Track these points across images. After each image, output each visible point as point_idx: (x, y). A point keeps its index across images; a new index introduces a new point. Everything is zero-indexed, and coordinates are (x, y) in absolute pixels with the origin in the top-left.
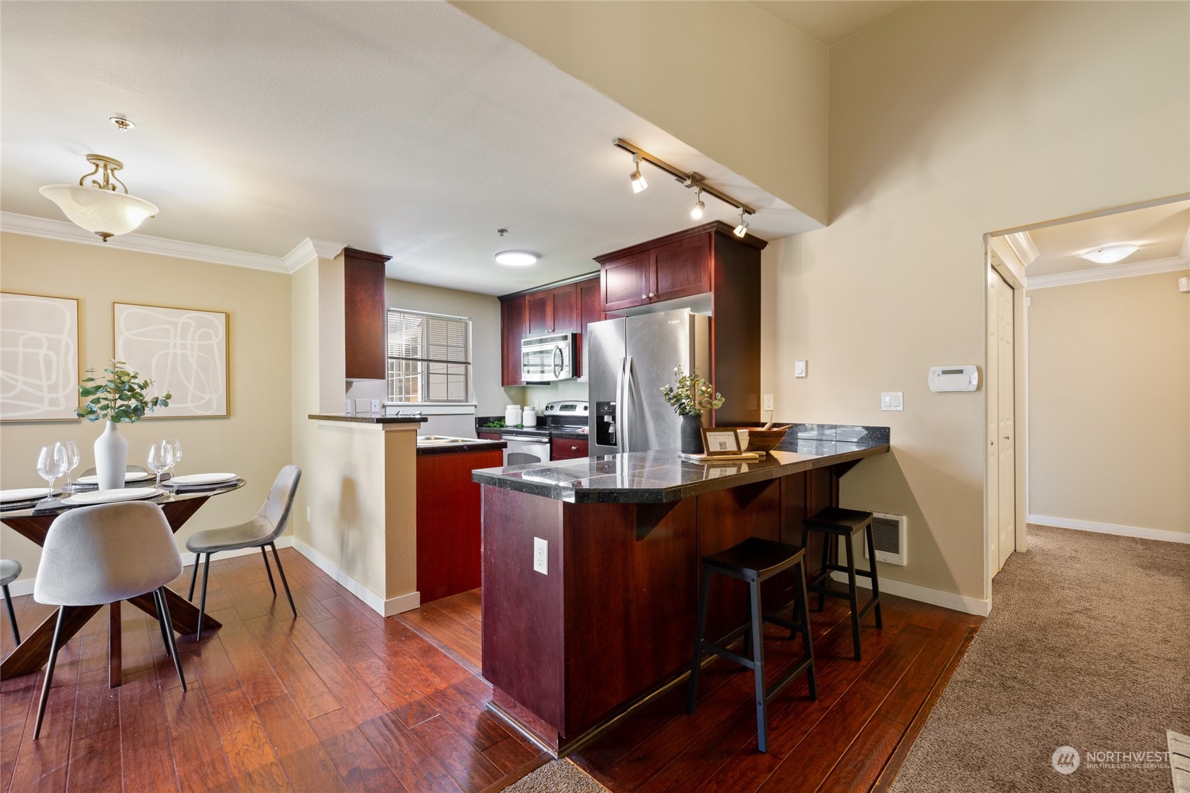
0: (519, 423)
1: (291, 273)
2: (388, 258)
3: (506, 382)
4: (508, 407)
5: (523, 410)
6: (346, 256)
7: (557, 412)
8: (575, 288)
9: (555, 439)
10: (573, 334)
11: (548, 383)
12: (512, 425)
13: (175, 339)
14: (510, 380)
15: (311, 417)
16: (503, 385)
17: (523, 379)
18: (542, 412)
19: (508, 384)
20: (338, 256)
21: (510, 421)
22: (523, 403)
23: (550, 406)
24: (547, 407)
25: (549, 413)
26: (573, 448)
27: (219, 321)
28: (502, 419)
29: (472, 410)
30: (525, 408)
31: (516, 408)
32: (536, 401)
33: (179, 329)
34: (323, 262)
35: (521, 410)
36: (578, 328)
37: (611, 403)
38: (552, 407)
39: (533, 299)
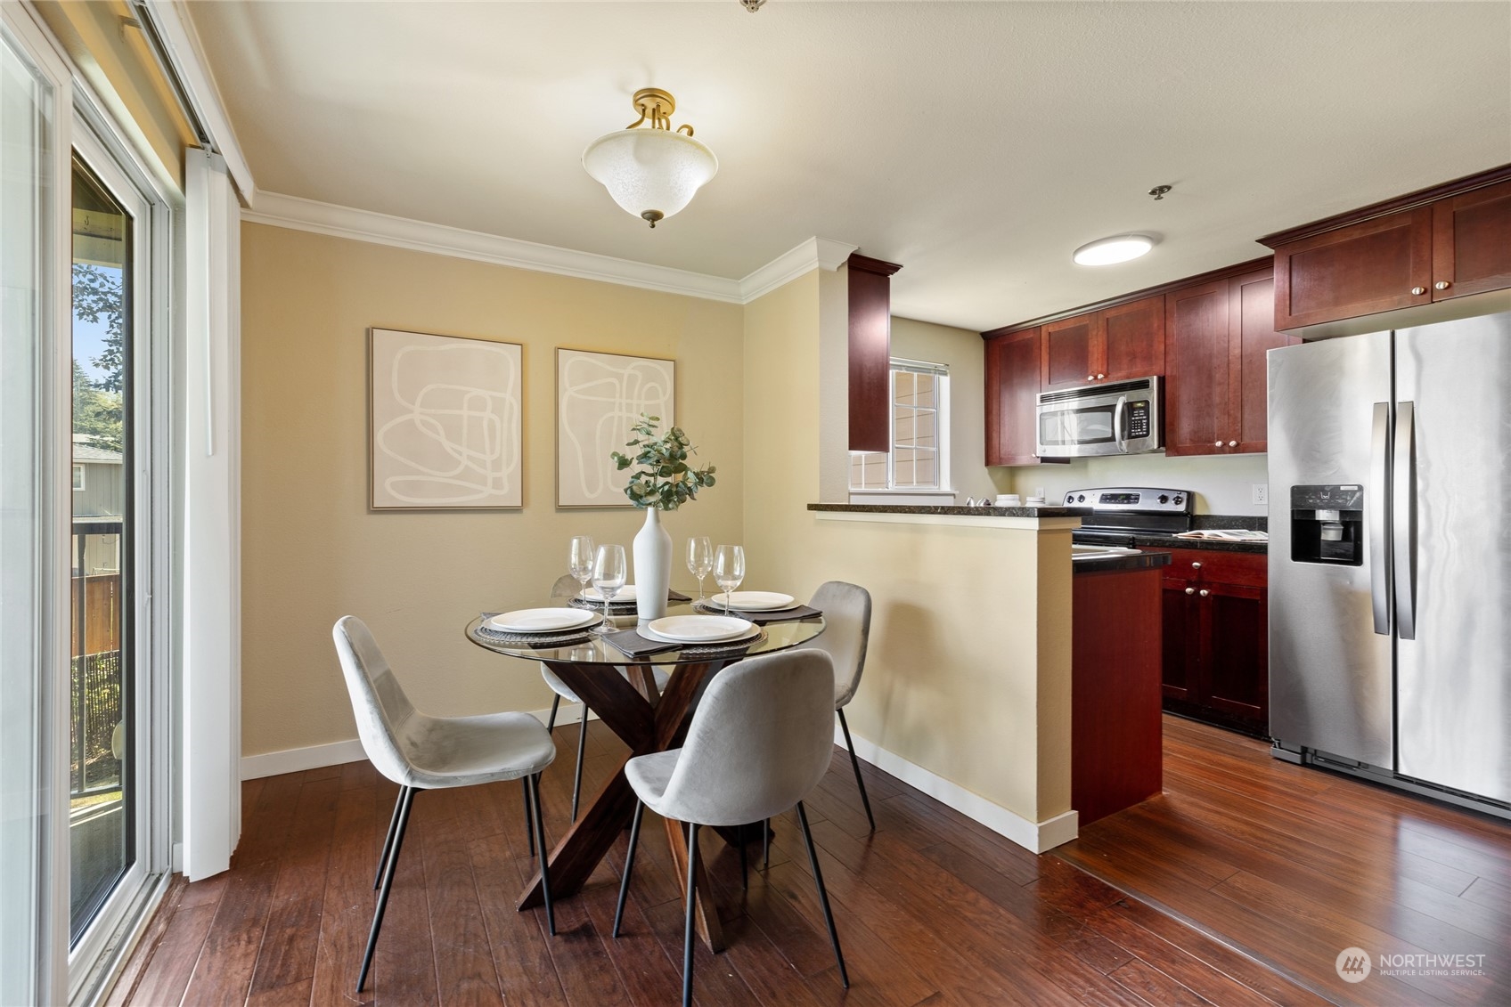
1: (744, 303)
2: (896, 268)
3: (993, 460)
6: (850, 267)
7: (1093, 504)
8: (1160, 303)
10: (1159, 378)
13: (621, 397)
14: (998, 458)
15: (812, 507)
16: (988, 463)
17: (1037, 454)
19: (995, 465)
20: (843, 264)
23: (1076, 495)
24: (1070, 496)
26: (1195, 564)
27: (666, 370)
33: (625, 384)
34: (824, 274)
36: (1168, 369)
37: (1342, 488)
38: (1082, 498)
39: (1057, 329)
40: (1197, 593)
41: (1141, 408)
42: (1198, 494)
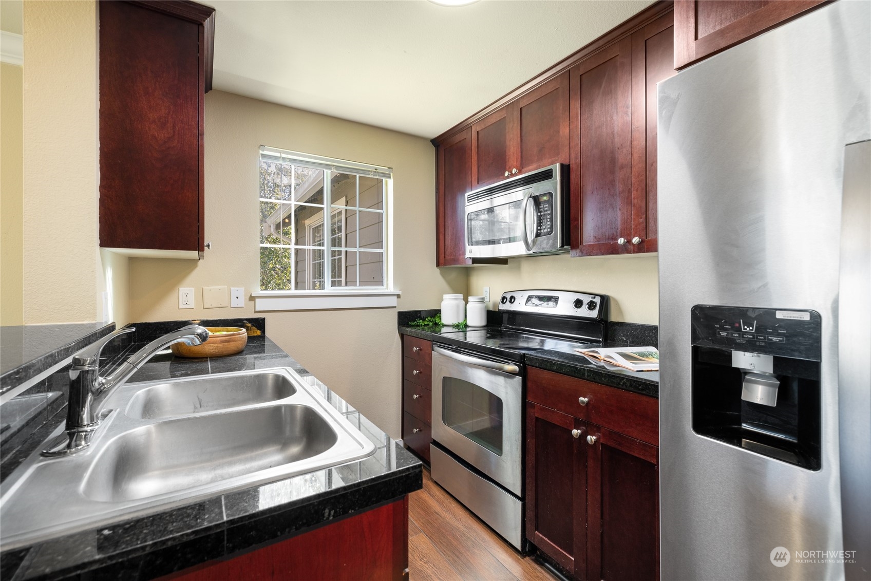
0: (461, 320)
3: (442, 261)
4: (446, 297)
5: (467, 302)
7: (520, 306)
8: (566, 82)
9: (532, 371)
10: (562, 166)
11: (503, 261)
12: (450, 323)
14: (448, 258)
16: (438, 265)
17: (468, 255)
18: (495, 305)
19: (445, 264)
21: (449, 317)
22: (466, 293)
23: (508, 296)
24: (504, 298)
25: (507, 307)
26: (582, 399)
28: (437, 313)
29: (393, 301)
30: (470, 299)
31: (456, 299)
32: (486, 289)
35: (463, 302)
36: (573, 155)
37: (779, 315)
38: (512, 299)
39: (483, 127)
40: (583, 436)
41: (545, 202)
42: (613, 298)
